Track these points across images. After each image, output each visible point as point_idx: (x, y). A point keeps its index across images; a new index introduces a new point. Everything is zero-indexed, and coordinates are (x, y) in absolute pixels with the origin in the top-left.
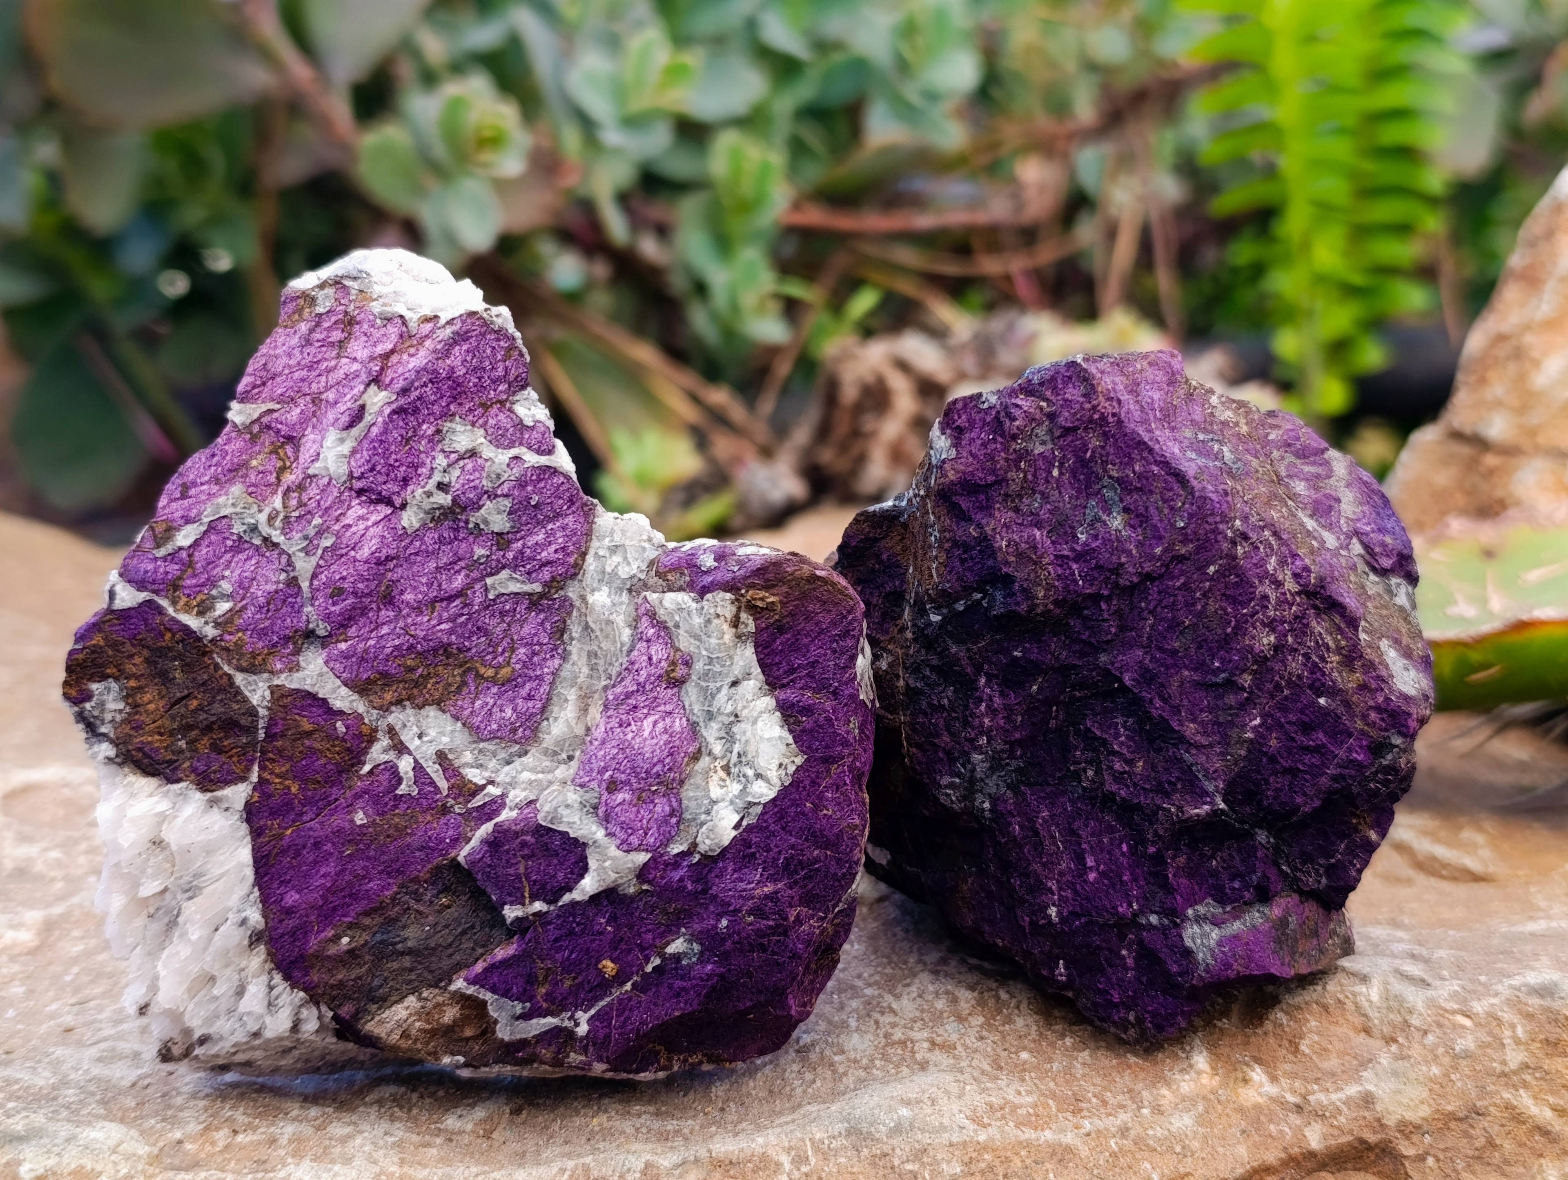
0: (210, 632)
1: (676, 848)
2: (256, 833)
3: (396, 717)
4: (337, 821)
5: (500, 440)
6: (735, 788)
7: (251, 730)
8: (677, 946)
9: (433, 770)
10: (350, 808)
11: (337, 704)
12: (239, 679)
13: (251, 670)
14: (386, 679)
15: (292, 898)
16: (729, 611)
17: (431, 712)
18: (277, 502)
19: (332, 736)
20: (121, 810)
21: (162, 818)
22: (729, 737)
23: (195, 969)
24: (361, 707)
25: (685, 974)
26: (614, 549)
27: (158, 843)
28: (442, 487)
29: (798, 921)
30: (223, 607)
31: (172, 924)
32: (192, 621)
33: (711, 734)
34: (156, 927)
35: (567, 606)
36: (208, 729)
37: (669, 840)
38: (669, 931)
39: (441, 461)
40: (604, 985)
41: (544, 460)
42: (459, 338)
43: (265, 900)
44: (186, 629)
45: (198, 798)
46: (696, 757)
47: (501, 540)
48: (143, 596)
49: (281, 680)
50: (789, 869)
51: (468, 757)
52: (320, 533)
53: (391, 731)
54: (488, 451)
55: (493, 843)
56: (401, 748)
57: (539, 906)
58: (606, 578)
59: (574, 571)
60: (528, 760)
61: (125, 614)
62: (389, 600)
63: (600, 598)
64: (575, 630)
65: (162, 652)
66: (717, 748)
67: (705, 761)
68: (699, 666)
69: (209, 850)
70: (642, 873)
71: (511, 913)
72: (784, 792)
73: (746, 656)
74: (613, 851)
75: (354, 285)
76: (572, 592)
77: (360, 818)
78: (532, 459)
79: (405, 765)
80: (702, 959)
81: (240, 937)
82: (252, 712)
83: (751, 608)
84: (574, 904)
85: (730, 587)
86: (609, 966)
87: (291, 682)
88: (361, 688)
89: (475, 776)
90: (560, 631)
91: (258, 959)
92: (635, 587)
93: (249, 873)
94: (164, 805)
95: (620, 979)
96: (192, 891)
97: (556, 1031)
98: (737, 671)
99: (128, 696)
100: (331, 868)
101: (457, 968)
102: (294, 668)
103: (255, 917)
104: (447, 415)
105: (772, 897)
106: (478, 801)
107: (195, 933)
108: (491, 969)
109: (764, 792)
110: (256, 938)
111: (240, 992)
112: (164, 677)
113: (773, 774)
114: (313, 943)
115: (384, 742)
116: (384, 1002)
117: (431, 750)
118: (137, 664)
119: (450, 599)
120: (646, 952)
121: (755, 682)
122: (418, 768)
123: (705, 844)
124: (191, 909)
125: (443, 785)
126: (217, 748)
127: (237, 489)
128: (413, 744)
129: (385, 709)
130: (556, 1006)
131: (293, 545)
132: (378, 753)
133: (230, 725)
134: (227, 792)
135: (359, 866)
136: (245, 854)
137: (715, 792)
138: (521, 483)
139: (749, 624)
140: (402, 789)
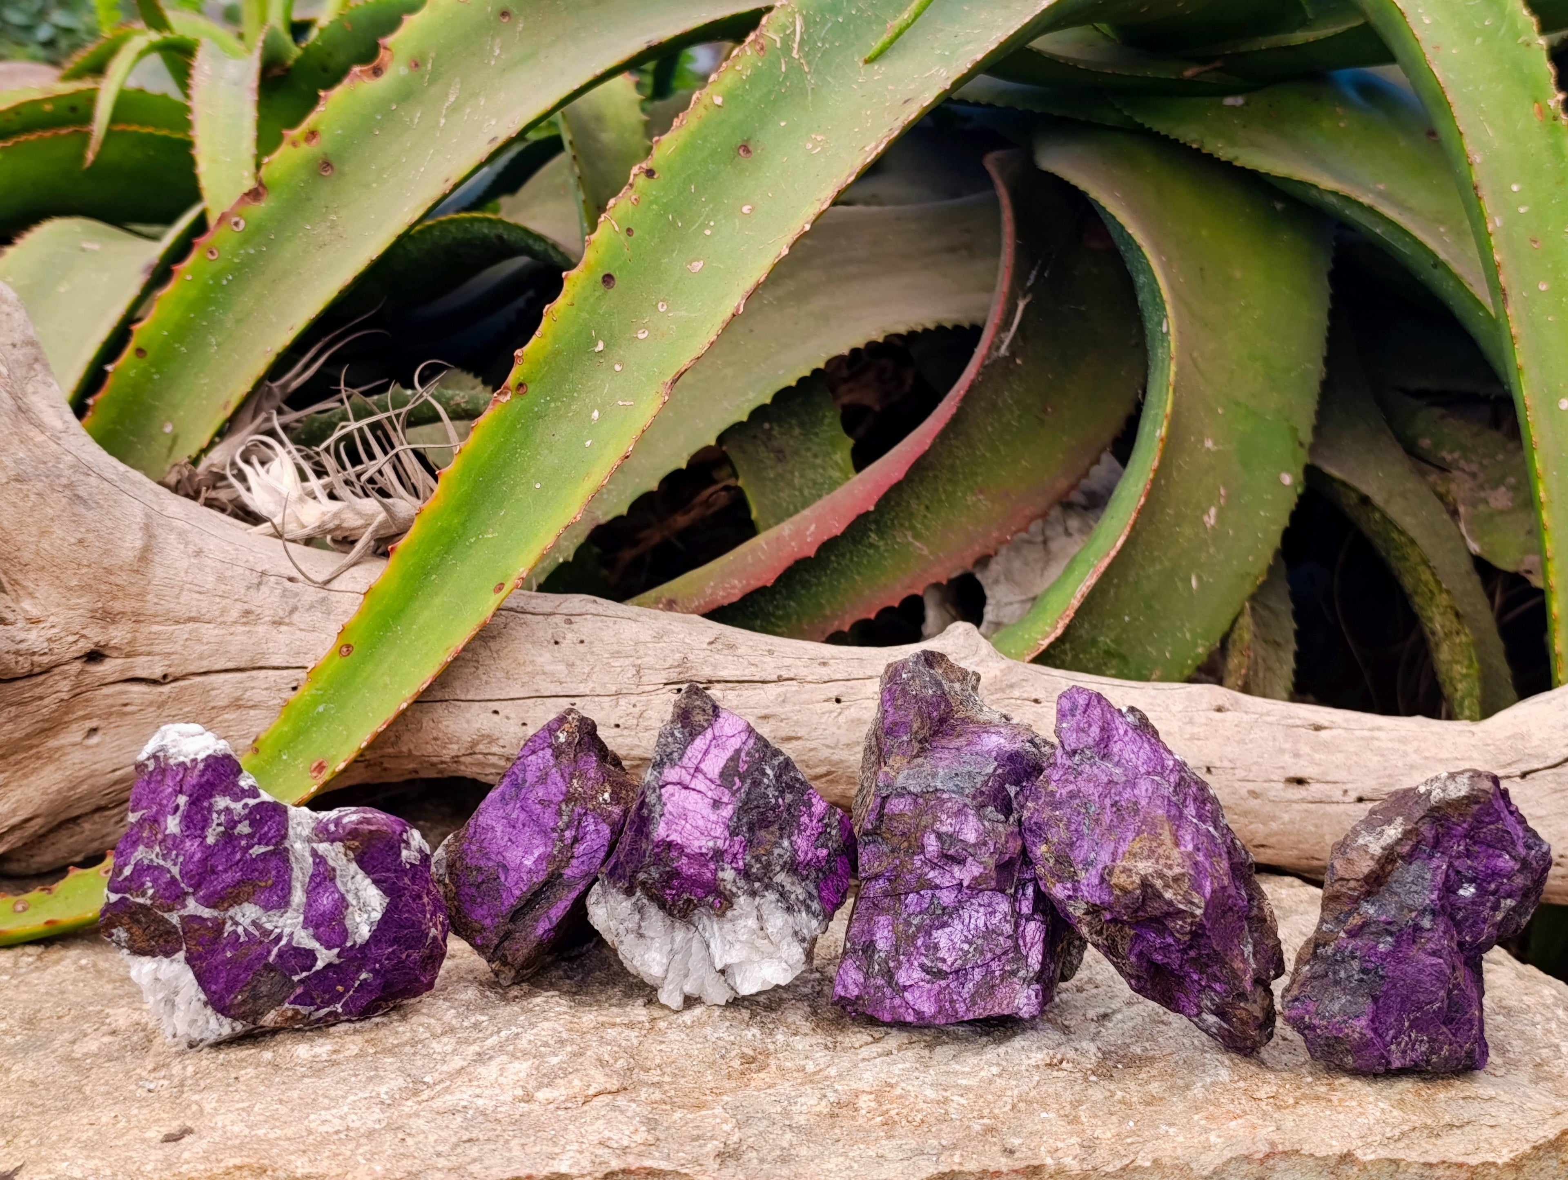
0: (149, 902)
1: (349, 944)
2: (193, 967)
3: (231, 912)
4: (220, 957)
5: (236, 799)
6: (366, 916)
7: (176, 932)
8: (363, 976)
9: (251, 929)
10: (224, 950)
11: (206, 916)
12: (166, 915)
13: (170, 910)
14: (223, 899)
15: (213, 988)
16: (342, 850)
17: (245, 905)
18: (157, 849)
19: (208, 928)
20: (139, 971)
21: (156, 970)
22: (358, 898)
23: (188, 1018)
24: (216, 913)
25: (369, 985)
26: (299, 824)
27: (157, 979)
28: (218, 825)
29: (408, 956)
30: (150, 892)
31: (173, 1005)
32: (140, 900)
33: (350, 898)
34: (169, 1007)
35: (286, 850)
36: (161, 936)
37: (345, 941)
38: (358, 971)
39: (215, 816)
40: (341, 995)
41: (257, 801)
42: (207, 767)
43: (204, 990)
44: (140, 905)
45: (166, 961)
46: (347, 908)
47: (250, 836)
48: (119, 896)
49: (182, 912)
50: (395, 941)
51: (264, 919)
52: (177, 856)
53: (231, 918)
54: (233, 805)
55: (280, 955)
56: (237, 924)
57: (305, 974)
58: (298, 836)
59: (285, 837)
60: (288, 914)
61: (115, 904)
62: (214, 872)
63: (298, 846)
64: (292, 859)
65: (134, 913)
66: (354, 902)
67: (351, 909)
68: (338, 873)
69: (177, 978)
70: (339, 956)
71: (296, 978)
72: (384, 915)
73: (354, 867)
74: (324, 951)
75: (161, 754)
76: (287, 844)
77: (229, 954)
78: (252, 802)
79: (240, 930)
80: (374, 978)
81: (200, 1005)
82: (174, 927)
83: (350, 848)
84: (318, 972)
85: (341, 840)
86: (340, 988)
87: (184, 912)
88: (214, 906)
89: (269, 926)
90: (286, 860)
91: (209, 1011)
92: (309, 840)
93: (195, 982)
94: (155, 966)
95: (347, 990)
96: (176, 993)
97: (330, 1014)
98: (352, 873)
99: (128, 930)
100: (224, 974)
101: (284, 998)
102: (184, 906)
103: (203, 997)
104: (211, 796)
105: (393, 952)
106: (272, 937)
107: (182, 1007)
108: (296, 998)
109: (377, 916)
110: (206, 1004)
111: (208, 1022)
112: (138, 922)
113: (379, 908)
114: (228, 1002)
115: (229, 923)
116: (263, 1014)
117: (249, 921)
118: (126, 920)
119: (237, 863)
120: (353, 980)
121: (361, 875)
122: (245, 930)
123: (359, 941)
124: (178, 999)
125: (257, 933)
126: (166, 942)
127: (141, 848)
128: (241, 920)
129: (226, 910)
130: (327, 1004)
131: (169, 865)
132: (228, 928)
133: (168, 933)
134: (176, 956)
135: (235, 971)
136: (190, 975)
137: (358, 920)
138: (251, 813)
139: (351, 855)
140: (242, 940)
